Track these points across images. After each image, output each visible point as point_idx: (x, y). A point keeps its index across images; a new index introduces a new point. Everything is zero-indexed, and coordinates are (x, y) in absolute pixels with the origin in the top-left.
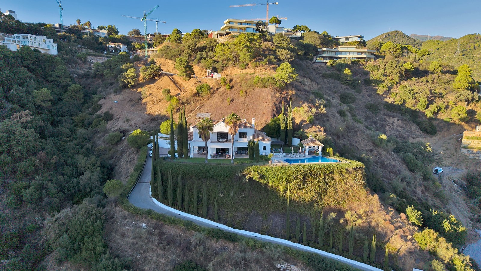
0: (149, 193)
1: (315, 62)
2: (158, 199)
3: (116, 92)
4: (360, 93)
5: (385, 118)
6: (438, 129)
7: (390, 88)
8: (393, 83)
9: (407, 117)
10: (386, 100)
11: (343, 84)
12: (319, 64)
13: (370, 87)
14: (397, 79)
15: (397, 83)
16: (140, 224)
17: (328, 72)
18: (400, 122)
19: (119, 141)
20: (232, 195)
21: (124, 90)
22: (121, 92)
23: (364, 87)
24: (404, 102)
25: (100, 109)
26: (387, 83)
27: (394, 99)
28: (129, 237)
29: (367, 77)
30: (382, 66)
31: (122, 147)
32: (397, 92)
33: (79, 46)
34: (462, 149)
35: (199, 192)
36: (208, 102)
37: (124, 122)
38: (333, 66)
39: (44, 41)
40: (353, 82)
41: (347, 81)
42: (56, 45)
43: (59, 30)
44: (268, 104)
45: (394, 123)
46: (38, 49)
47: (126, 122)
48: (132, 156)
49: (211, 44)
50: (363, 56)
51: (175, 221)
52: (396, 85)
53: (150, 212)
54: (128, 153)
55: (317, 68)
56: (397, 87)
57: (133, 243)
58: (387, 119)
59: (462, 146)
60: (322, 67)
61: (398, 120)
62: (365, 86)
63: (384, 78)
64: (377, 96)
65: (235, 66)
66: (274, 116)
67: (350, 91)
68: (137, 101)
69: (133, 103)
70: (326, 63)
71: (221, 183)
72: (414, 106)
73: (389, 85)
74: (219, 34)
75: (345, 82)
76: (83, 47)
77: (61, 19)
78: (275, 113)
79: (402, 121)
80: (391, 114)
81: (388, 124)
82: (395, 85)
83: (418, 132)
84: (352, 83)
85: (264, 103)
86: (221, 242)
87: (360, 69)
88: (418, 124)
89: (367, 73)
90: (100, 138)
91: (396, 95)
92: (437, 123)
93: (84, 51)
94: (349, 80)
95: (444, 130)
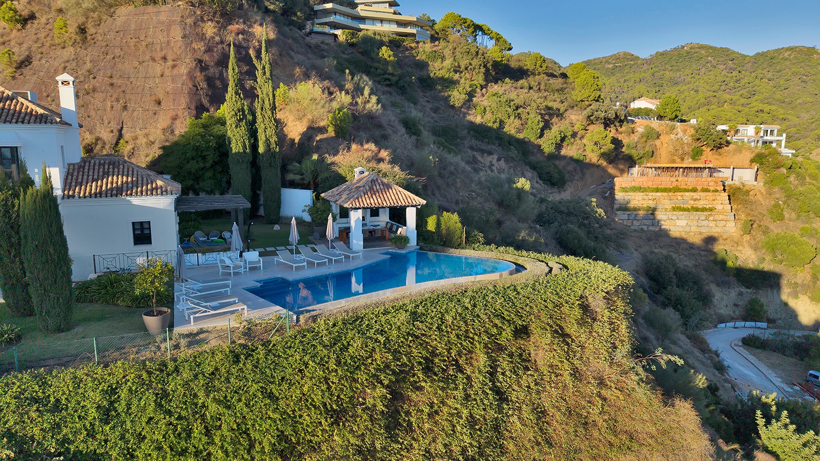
1: (311, 32)
4: (415, 104)
5: (474, 157)
6: (567, 177)
7: (471, 95)
8: (475, 87)
9: (514, 153)
10: (470, 118)
12: (320, 38)
13: (432, 92)
14: (480, 79)
15: (482, 87)
17: (343, 56)
18: (502, 163)
24: (501, 122)
26: (465, 84)
27: (482, 117)
29: (424, 73)
30: (447, 52)
32: (485, 103)
34: (618, 213)
38: (352, 45)
40: (400, 80)
41: (387, 76)
44: (170, 63)
45: (493, 165)
50: (409, 30)
52: (481, 90)
55: (317, 46)
56: (483, 95)
58: (480, 158)
59: (616, 206)
60: (328, 44)
61: (499, 160)
62: (423, 91)
63: (456, 76)
64: (451, 110)
66: (200, 109)
70: (336, 36)
72: (519, 131)
73: (469, 89)
75: (382, 76)
78: (205, 102)
79: (506, 161)
80: (484, 147)
82: (478, 90)
83: (537, 182)
84: (397, 83)
85: (153, 60)
87: (407, 57)
88: (534, 167)
89: (423, 65)
91: (485, 109)
92: (563, 164)
94: (392, 75)
95: (576, 178)
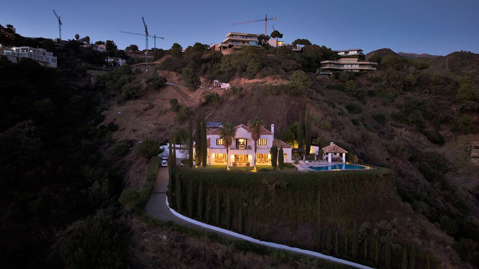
0: (165, 203)
1: (319, 74)
2: (176, 210)
3: (119, 103)
4: (365, 104)
5: (392, 129)
6: (446, 139)
8: (397, 95)
9: (414, 127)
11: (348, 95)
12: (323, 76)
14: (400, 90)
15: (401, 94)
16: (160, 236)
17: (332, 84)
18: (408, 132)
19: (126, 152)
20: (257, 204)
21: (128, 102)
22: (125, 103)
23: (369, 99)
25: (103, 120)
26: (392, 94)
27: (400, 110)
28: (149, 251)
29: (371, 89)
30: (384, 77)
31: (129, 158)
32: (402, 102)
33: (79, 60)
34: (473, 159)
35: (221, 202)
36: (218, 112)
37: (130, 133)
39: (44, 54)
40: (358, 93)
41: (352, 92)
42: (56, 58)
43: (57, 44)
44: (282, 111)
45: (402, 133)
46: (38, 62)
47: (132, 133)
48: (141, 167)
49: (216, 56)
50: (365, 68)
51: (198, 233)
52: (401, 96)
53: (170, 224)
54: (137, 163)
55: (321, 80)
56: (401, 98)
57: (154, 257)
58: (395, 130)
59: (471, 156)
60: (326, 79)
62: (369, 97)
63: (388, 90)
64: (383, 106)
65: (241, 77)
66: (289, 124)
67: (356, 102)
68: (142, 111)
69: (138, 114)
70: (330, 75)
71: (245, 191)
73: (393, 96)
74: (222, 47)
75: (350, 93)
76: (82, 61)
77: (60, 34)
78: (290, 121)
79: (410, 131)
80: (398, 125)
81: (397, 135)
82: (399, 96)
83: (426, 142)
84: (356, 95)
85: (278, 110)
86: (250, 254)
87: (364, 81)
88: (425, 135)
89: (371, 85)
90: (105, 149)
91: (402, 105)
92: (444, 133)
93: (83, 64)
94: (354, 92)
95: (451, 140)
